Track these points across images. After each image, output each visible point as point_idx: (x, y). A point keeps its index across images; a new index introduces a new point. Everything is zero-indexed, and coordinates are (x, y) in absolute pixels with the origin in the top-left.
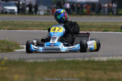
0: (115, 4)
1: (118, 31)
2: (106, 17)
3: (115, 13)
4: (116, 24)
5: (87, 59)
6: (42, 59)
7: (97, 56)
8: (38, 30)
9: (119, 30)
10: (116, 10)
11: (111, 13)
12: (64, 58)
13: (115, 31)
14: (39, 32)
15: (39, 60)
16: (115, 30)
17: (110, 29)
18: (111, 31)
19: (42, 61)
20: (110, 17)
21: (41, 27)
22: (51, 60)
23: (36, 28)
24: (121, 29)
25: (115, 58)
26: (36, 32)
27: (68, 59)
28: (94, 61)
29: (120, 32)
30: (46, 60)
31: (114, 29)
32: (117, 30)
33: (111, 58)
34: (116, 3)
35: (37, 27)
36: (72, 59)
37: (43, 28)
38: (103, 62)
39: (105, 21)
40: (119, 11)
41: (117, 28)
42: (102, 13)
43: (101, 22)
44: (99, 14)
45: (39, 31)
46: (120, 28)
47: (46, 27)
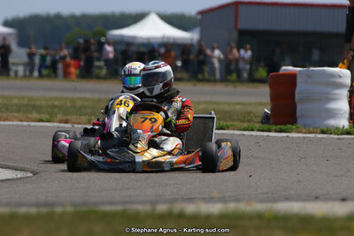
0: (246, 50)
1: (252, 130)
2: (220, 88)
3: (245, 75)
4: (249, 108)
5: (162, 208)
6: (31, 205)
7: (191, 200)
8: (21, 121)
9: (257, 125)
10: (248, 67)
11: (234, 76)
12: (96, 204)
13: (245, 130)
14: (26, 126)
15: (23, 210)
16: (246, 125)
17: (229, 123)
18: (234, 129)
19: (33, 210)
20: (230, 88)
21: (31, 113)
22: (59, 210)
23: (17, 115)
24: (262, 123)
25: (243, 207)
26: (17, 126)
27: (108, 208)
28: (181, 216)
29: (259, 130)
30: (44, 210)
31: (243, 122)
32: (251, 125)
33: (232, 206)
34: (248, 46)
35: (18, 111)
36: (119, 208)
37: (35, 115)
38: (208, 217)
39: (216, 99)
40: (257, 70)
41: (249, 121)
42: (206, 75)
43: (205, 103)
44: (200, 76)
45: (25, 123)
46: (259, 119)
47: (44, 113)
